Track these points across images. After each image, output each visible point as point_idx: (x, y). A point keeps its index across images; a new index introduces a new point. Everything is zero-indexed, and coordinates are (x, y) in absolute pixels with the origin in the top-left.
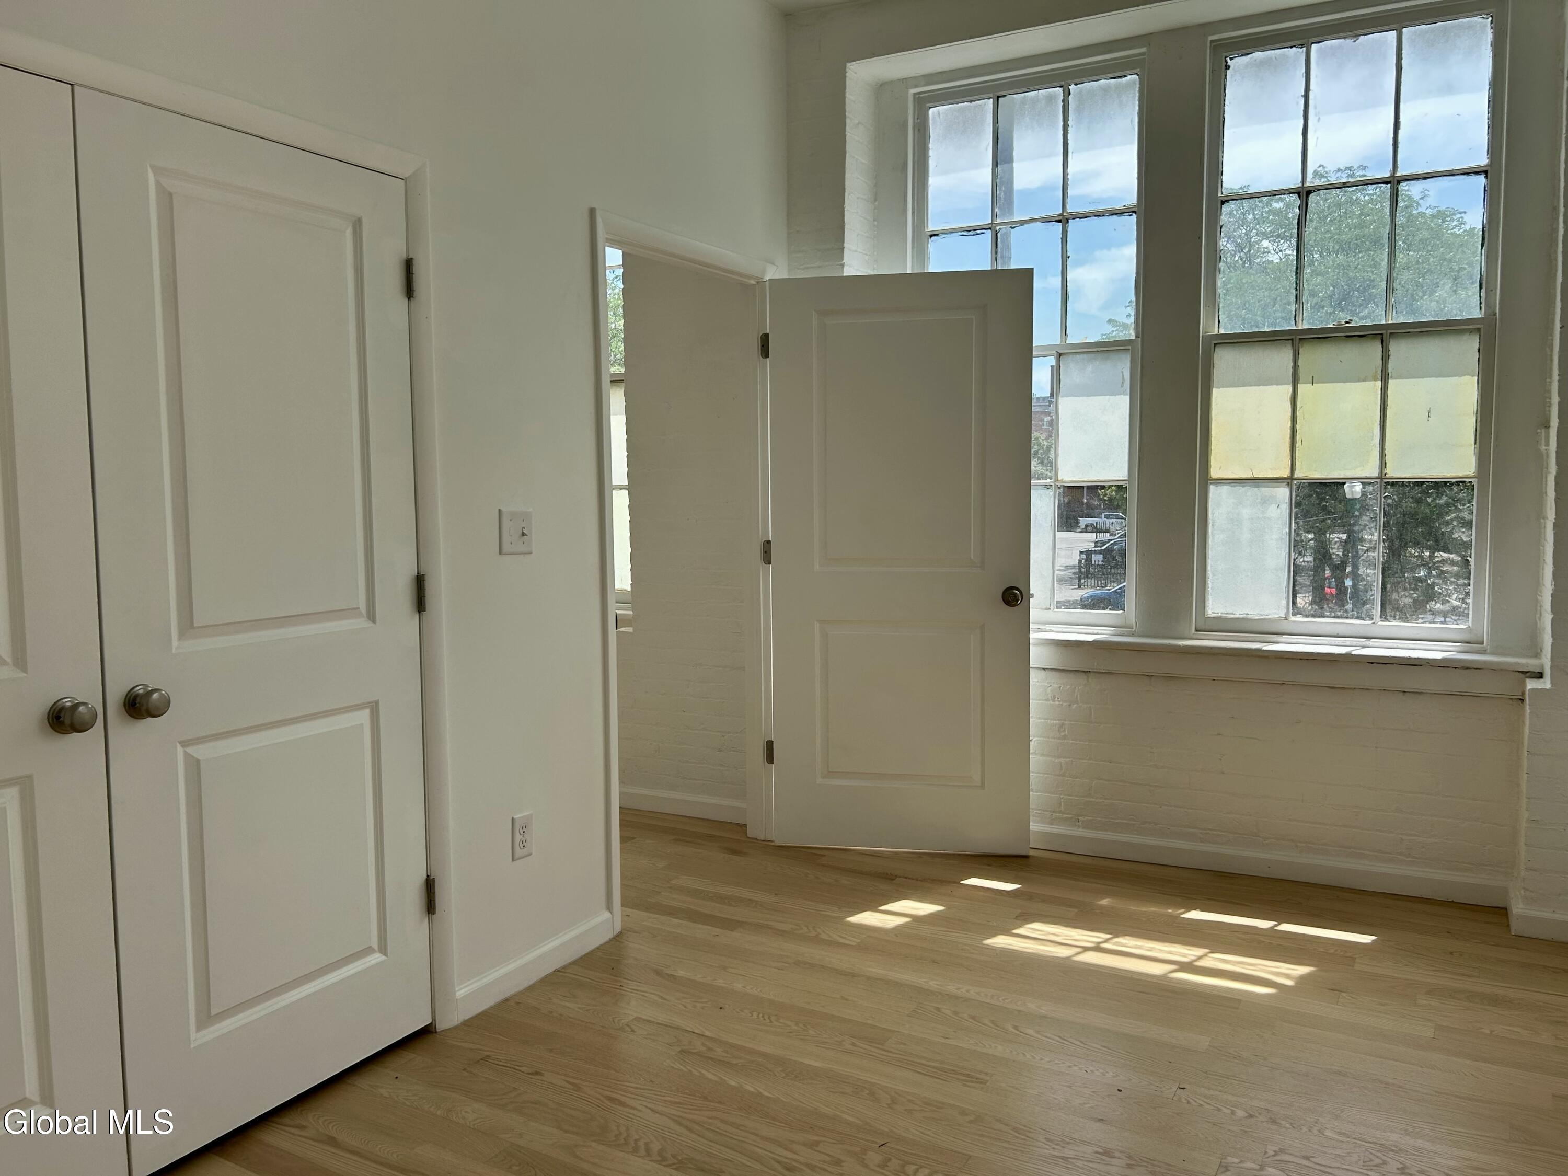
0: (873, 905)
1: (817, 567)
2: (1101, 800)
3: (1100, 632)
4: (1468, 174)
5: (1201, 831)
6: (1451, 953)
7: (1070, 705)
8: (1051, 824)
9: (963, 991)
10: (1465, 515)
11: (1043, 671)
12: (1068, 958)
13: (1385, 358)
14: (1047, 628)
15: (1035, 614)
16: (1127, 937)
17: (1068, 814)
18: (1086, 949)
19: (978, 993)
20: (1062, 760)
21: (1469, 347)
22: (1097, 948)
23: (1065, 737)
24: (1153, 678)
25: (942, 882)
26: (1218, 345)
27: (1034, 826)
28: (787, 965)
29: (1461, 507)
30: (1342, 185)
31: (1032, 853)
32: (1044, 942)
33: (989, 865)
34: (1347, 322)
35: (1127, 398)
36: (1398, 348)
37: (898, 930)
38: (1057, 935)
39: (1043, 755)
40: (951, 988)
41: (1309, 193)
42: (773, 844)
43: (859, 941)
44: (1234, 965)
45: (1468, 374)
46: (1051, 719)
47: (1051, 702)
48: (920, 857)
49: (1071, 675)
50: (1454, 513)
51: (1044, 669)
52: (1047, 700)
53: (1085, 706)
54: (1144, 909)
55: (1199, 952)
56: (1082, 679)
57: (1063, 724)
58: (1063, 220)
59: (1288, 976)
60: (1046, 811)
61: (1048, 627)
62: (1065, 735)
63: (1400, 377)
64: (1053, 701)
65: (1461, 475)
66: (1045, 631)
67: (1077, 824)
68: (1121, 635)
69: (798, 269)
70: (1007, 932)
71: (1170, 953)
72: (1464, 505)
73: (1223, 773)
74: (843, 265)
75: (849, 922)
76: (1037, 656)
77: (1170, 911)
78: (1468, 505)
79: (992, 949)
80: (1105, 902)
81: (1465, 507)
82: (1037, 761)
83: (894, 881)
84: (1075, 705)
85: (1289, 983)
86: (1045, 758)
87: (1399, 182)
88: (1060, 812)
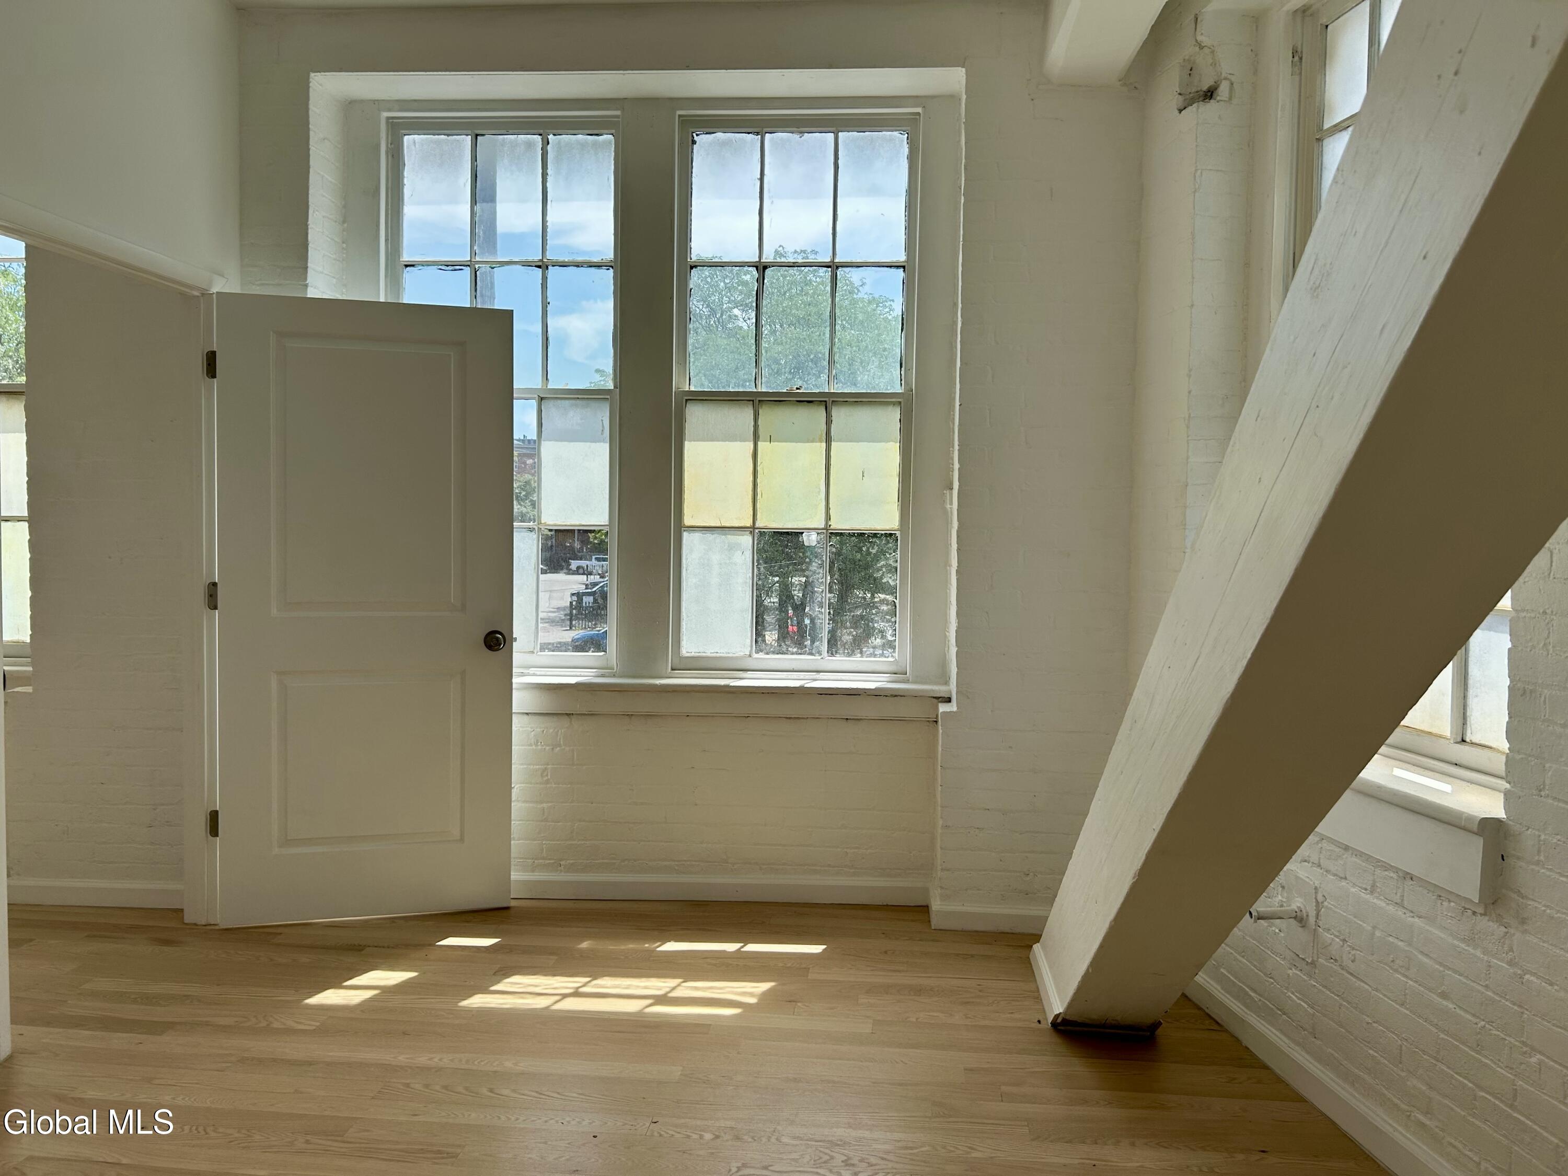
0: (336, 983)
1: (274, 612)
2: (583, 842)
3: (582, 674)
4: (891, 267)
5: (677, 863)
6: (886, 952)
7: (553, 749)
8: (533, 871)
9: (436, 1060)
10: (891, 562)
11: (526, 716)
12: (547, 1008)
13: (829, 422)
14: (531, 672)
15: (517, 658)
16: (605, 978)
17: (550, 859)
18: (565, 996)
19: (452, 1060)
20: (545, 805)
21: (894, 415)
22: (576, 994)
23: (547, 782)
24: (633, 717)
25: (419, 946)
26: (689, 401)
27: (515, 876)
28: (230, 1064)
29: (888, 556)
30: (792, 264)
31: (513, 903)
32: (522, 995)
33: (467, 922)
34: (797, 389)
35: (606, 446)
36: (840, 415)
37: (364, 1006)
38: (536, 986)
39: (525, 801)
40: (422, 1059)
41: (765, 268)
42: (217, 927)
43: (318, 1024)
44: (704, 991)
45: (893, 441)
46: (534, 765)
47: (534, 747)
48: (394, 922)
49: (555, 718)
50: (884, 560)
51: (527, 714)
52: (531, 745)
53: (567, 749)
54: (623, 947)
55: (672, 982)
56: (565, 721)
57: (546, 769)
58: (543, 266)
59: (751, 995)
60: (528, 859)
61: (532, 671)
62: (548, 780)
63: (840, 440)
64: (536, 745)
65: (888, 528)
66: (529, 675)
67: (559, 868)
68: (603, 676)
69: (254, 284)
70: (485, 990)
71: (646, 988)
72: (890, 554)
73: (696, 805)
74: (306, 286)
75: (307, 1004)
76: (520, 700)
77: (647, 945)
78: (894, 554)
79: (469, 1011)
80: (585, 945)
81: (891, 555)
82: (519, 807)
83: (363, 952)
84: (558, 748)
85: (753, 1000)
86: (527, 805)
87: (837, 267)
88: (543, 858)
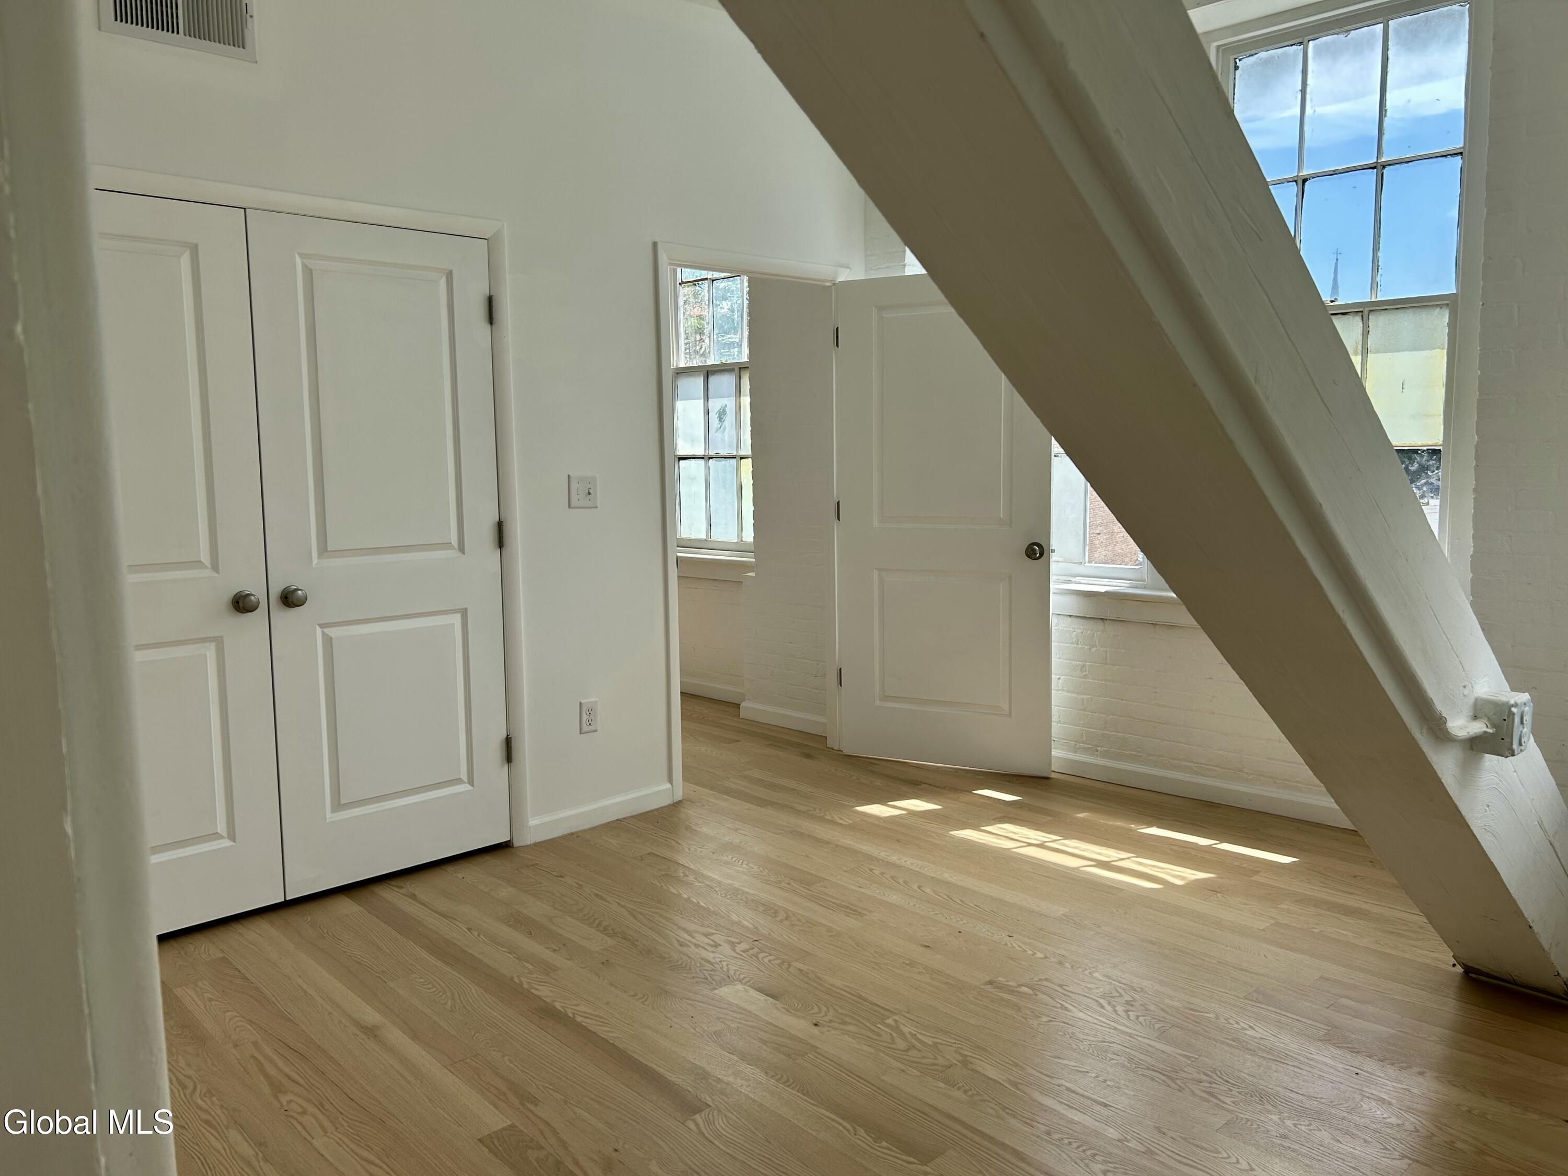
0: (883, 801)
1: (876, 523)
2: (1115, 733)
3: (1118, 584)
4: (1446, 156)
5: (1196, 765)
6: (1355, 877)
7: (1090, 648)
8: (1075, 752)
9: (902, 861)
10: (1433, 480)
11: (1069, 618)
13: (1366, 332)
14: (1077, 581)
15: (1054, 568)
16: (1073, 840)
17: (1088, 744)
18: (1030, 845)
19: (912, 864)
20: (1085, 697)
21: (1440, 320)
22: (1042, 846)
23: (1085, 677)
24: (1157, 626)
25: (956, 790)
27: (1054, 753)
28: (783, 832)
29: (1430, 474)
30: (1332, 173)
31: (1053, 775)
32: (999, 837)
33: (1009, 782)
34: (1332, 301)
36: (1378, 322)
37: (892, 819)
38: (1015, 833)
39: (1068, 691)
40: (894, 858)
41: (1304, 181)
42: (841, 753)
43: (851, 822)
44: (1145, 867)
45: (1439, 348)
46: (1075, 661)
47: (1075, 645)
48: (957, 772)
49: (1091, 622)
50: (1424, 478)
51: (1070, 616)
52: (1072, 643)
53: (1102, 649)
54: (1111, 823)
55: (1124, 855)
56: (1100, 626)
57: (1084, 666)
59: (1183, 878)
60: (1072, 741)
61: (1077, 579)
62: (1086, 675)
63: (1377, 351)
64: (1077, 644)
65: (1430, 443)
66: (1075, 582)
67: (1096, 753)
68: (1136, 587)
69: (872, 270)
70: (976, 827)
71: (1100, 854)
72: (1433, 472)
73: (1213, 713)
74: (905, 266)
75: (856, 810)
76: (1057, 603)
77: (1133, 826)
78: (1436, 471)
79: (953, 837)
80: (1081, 815)
81: (1434, 473)
82: (1057, 697)
83: (919, 787)
84: (1095, 649)
85: (1179, 882)
86: (1070, 695)
87: (1384, 167)
88: (1083, 742)
